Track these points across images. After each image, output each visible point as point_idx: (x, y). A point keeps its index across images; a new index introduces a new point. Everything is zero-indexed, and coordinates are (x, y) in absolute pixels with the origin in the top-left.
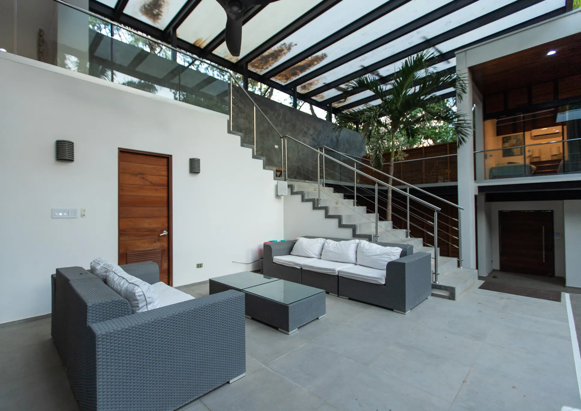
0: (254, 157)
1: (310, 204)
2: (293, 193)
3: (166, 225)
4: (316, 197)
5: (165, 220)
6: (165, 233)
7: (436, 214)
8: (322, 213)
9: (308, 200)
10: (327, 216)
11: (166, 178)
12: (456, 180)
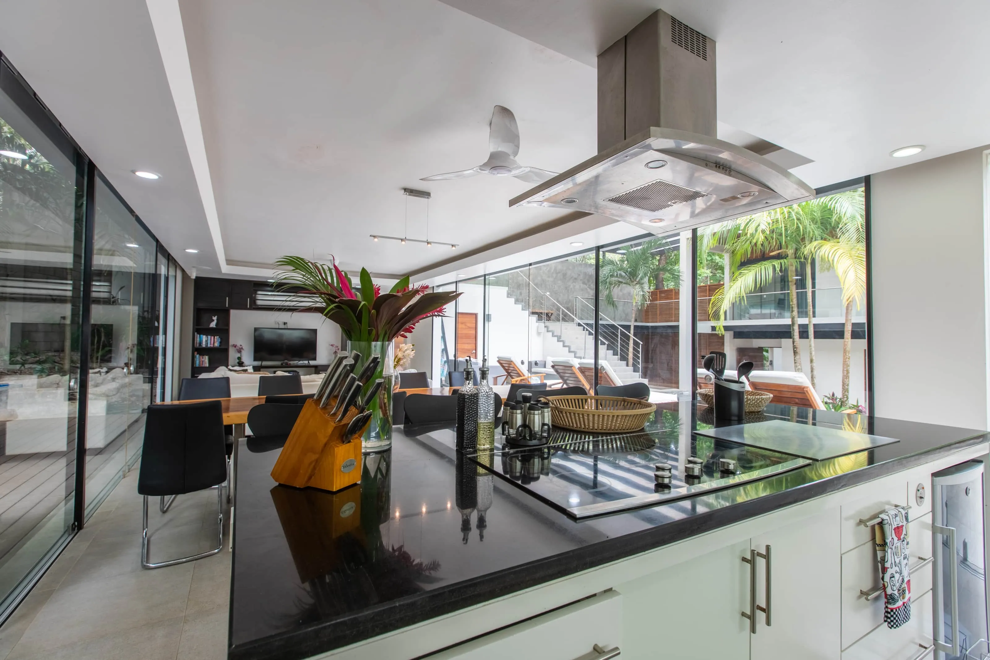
0: (523, 310)
1: (556, 338)
2: (548, 331)
3: (475, 348)
4: (559, 335)
5: (474, 345)
6: (474, 351)
7: (641, 345)
8: (561, 343)
9: (555, 336)
10: (564, 346)
11: (475, 324)
12: (678, 321)
